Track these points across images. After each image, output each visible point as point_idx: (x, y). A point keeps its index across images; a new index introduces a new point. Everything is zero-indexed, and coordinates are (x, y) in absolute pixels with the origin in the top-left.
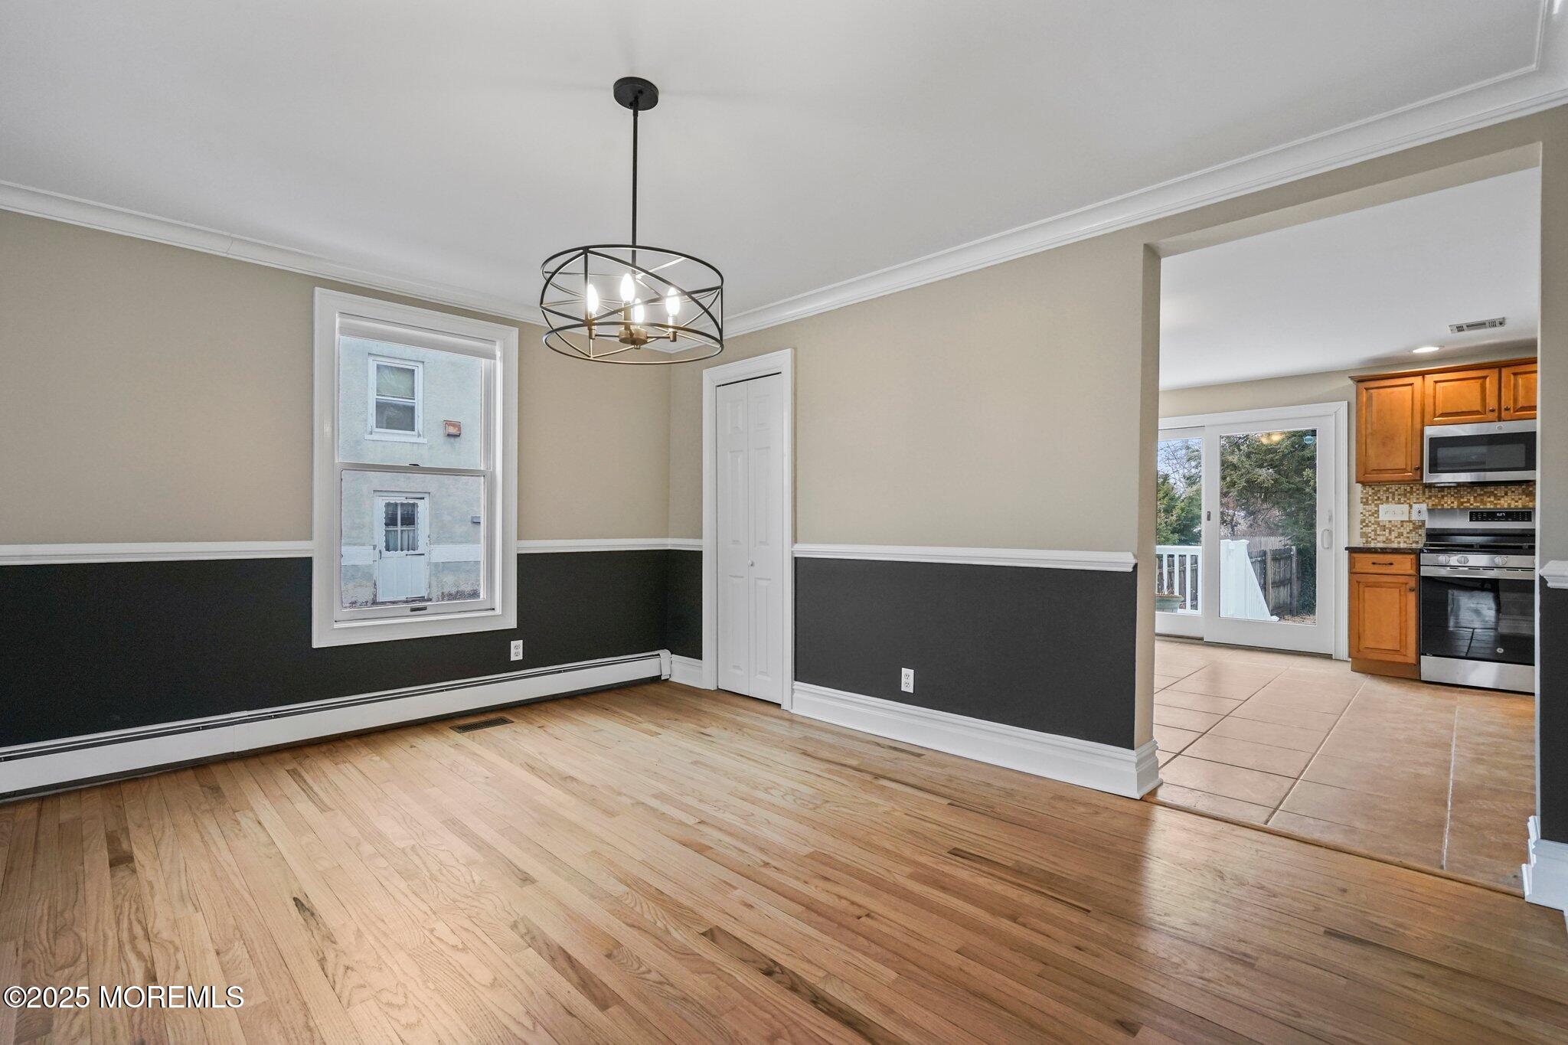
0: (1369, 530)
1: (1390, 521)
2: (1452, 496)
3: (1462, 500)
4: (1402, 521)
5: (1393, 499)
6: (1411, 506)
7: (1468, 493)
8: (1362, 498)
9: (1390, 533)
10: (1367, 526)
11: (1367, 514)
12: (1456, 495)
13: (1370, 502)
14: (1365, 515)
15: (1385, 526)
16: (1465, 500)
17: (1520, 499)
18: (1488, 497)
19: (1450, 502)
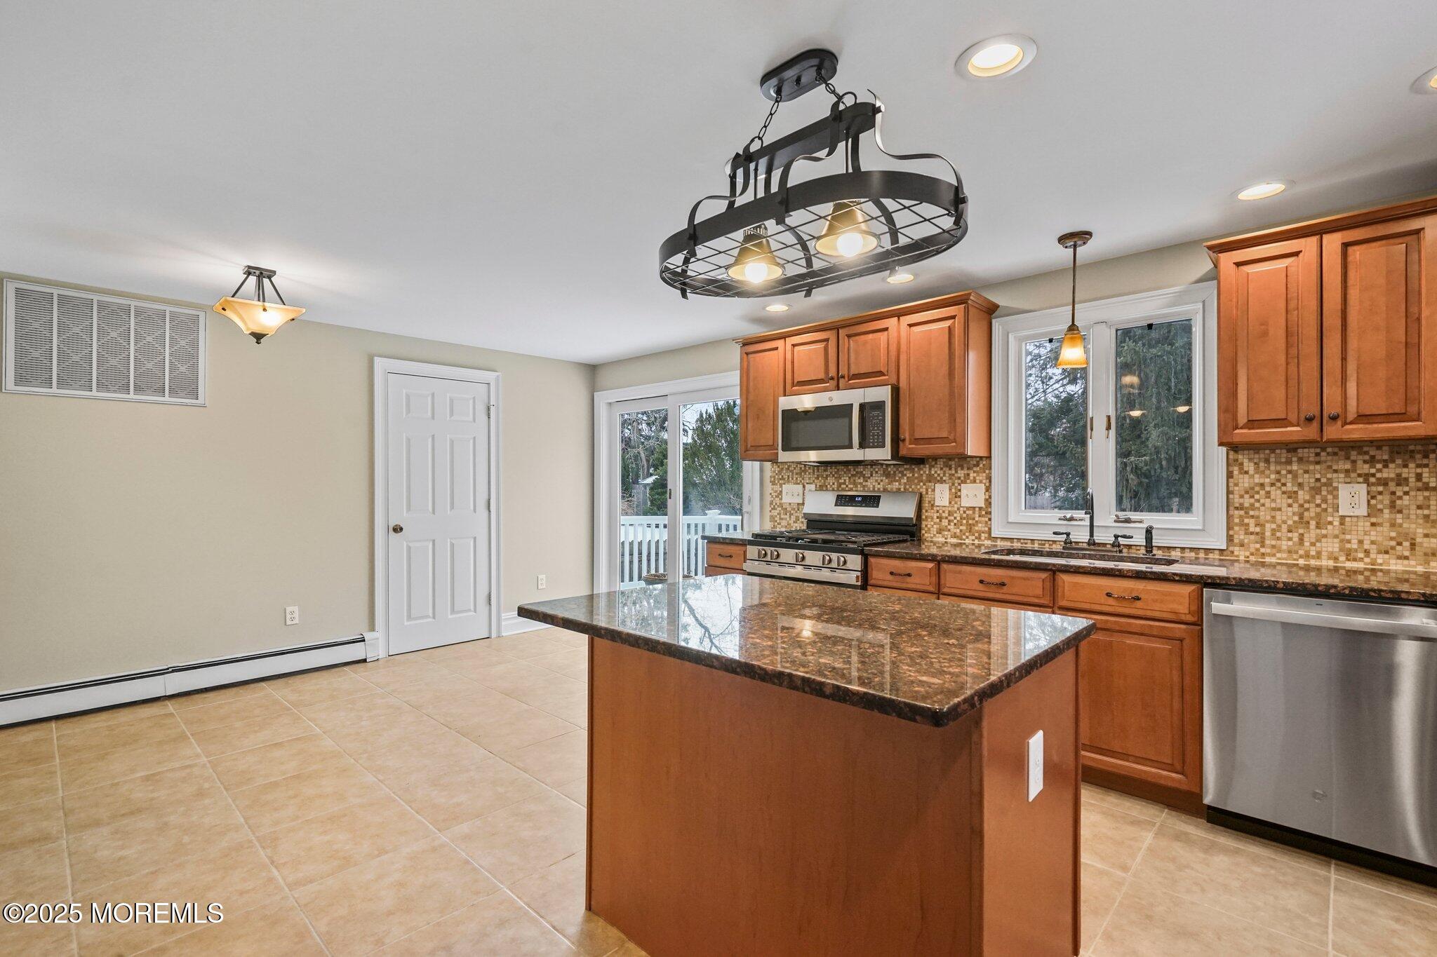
0: (775, 513)
1: (790, 504)
2: (833, 476)
3: (840, 481)
4: (798, 504)
5: (793, 479)
6: (804, 487)
7: (845, 473)
8: (771, 477)
9: (790, 517)
10: (774, 509)
11: (774, 494)
12: (836, 475)
13: (776, 482)
14: (772, 497)
15: (786, 509)
16: (843, 481)
17: (882, 481)
18: (859, 478)
19: (831, 484)
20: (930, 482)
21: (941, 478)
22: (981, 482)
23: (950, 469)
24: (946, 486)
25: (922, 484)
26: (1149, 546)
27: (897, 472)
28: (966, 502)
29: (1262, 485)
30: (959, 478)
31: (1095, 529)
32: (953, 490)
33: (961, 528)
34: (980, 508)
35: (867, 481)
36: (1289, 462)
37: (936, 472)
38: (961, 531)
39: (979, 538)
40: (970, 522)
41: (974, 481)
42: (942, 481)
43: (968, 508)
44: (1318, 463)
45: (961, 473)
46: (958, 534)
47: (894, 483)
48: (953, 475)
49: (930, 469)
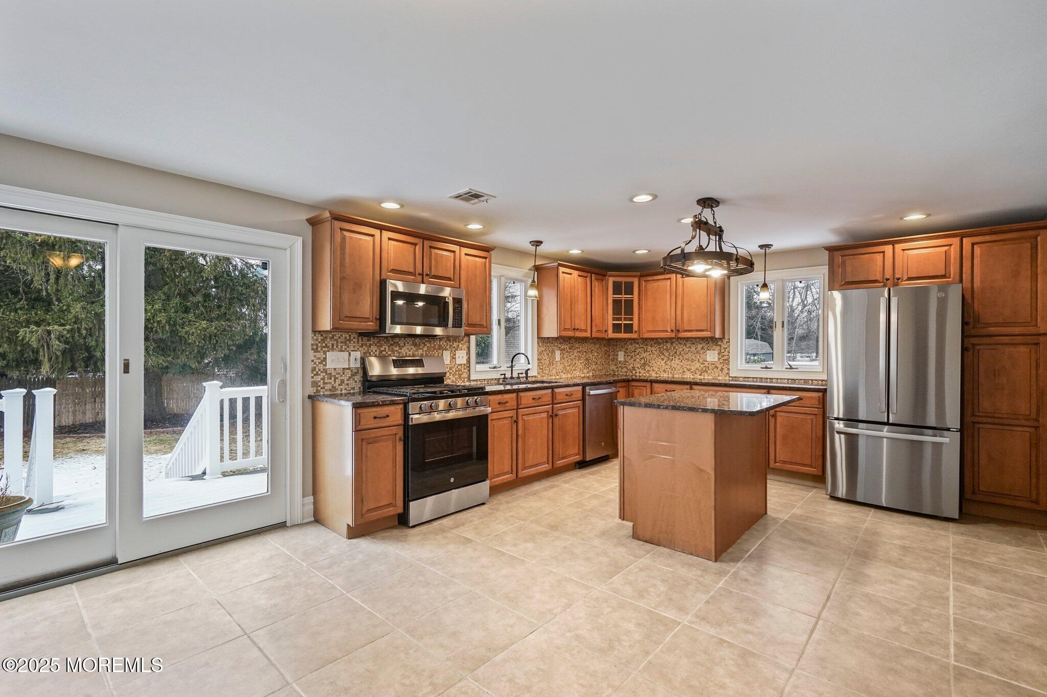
0: (318, 378)
1: (335, 369)
2: (376, 345)
3: (381, 349)
4: (344, 369)
5: (337, 347)
6: (350, 354)
7: (385, 342)
8: (312, 345)
9: (335, 381)
10: (317, 374)
11: (317, 361)
13: (319, 349)
14: (315, 363)
15: (331, 374)
16: (383, 349)
17: (411, 349)
18: (396, 347)
19: (374, 351)
20: (440, 349)
21: (446, 347)
22: (464, 349)
23: (450, 342)
24: (449, 352)
25: (435, 351)
26: (527, 377)
27: (421, 343)
28: (458, 361)
29: (543, 351)
30: (454, 347)
31: (513, 371)
32: (452, 355)
33: (456, 376)
34: (464, 364)
35: (401, 349)
36: (547, 343)
37: (443, 344)
38: (456, 378)
39: (464, 382)
40: (460, 373)
41: (461, 350)
42: (446, 349)
43: (459, 365)
44: (552, 343)
45: (455, 345)
46: (454, 380)
47: (419, 351)
48: (451, 345)
49: (440, 342)
